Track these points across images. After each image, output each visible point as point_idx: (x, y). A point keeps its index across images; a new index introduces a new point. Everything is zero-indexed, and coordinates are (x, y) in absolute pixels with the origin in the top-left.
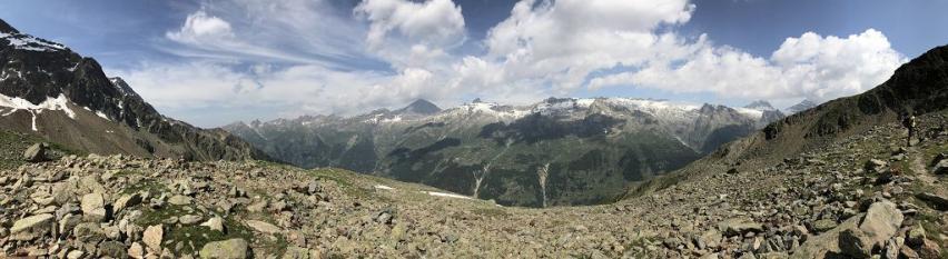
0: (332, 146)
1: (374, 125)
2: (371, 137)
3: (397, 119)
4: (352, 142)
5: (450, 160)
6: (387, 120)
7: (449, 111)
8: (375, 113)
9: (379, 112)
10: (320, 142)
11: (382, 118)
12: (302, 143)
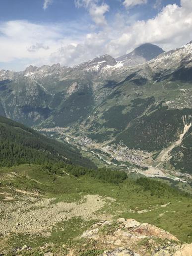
0: (53, 95)
1: (95, 73)
2: (91, 84)
3: (119, 65)
4: (72, 90)
5: (160, 104)
6: (109, 67)
7: (172, 51)
8: (97, 60)
9: (101, 59)
10: (41, 91)
11: (104, 65)
12: (23, 93)
